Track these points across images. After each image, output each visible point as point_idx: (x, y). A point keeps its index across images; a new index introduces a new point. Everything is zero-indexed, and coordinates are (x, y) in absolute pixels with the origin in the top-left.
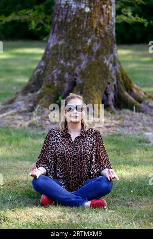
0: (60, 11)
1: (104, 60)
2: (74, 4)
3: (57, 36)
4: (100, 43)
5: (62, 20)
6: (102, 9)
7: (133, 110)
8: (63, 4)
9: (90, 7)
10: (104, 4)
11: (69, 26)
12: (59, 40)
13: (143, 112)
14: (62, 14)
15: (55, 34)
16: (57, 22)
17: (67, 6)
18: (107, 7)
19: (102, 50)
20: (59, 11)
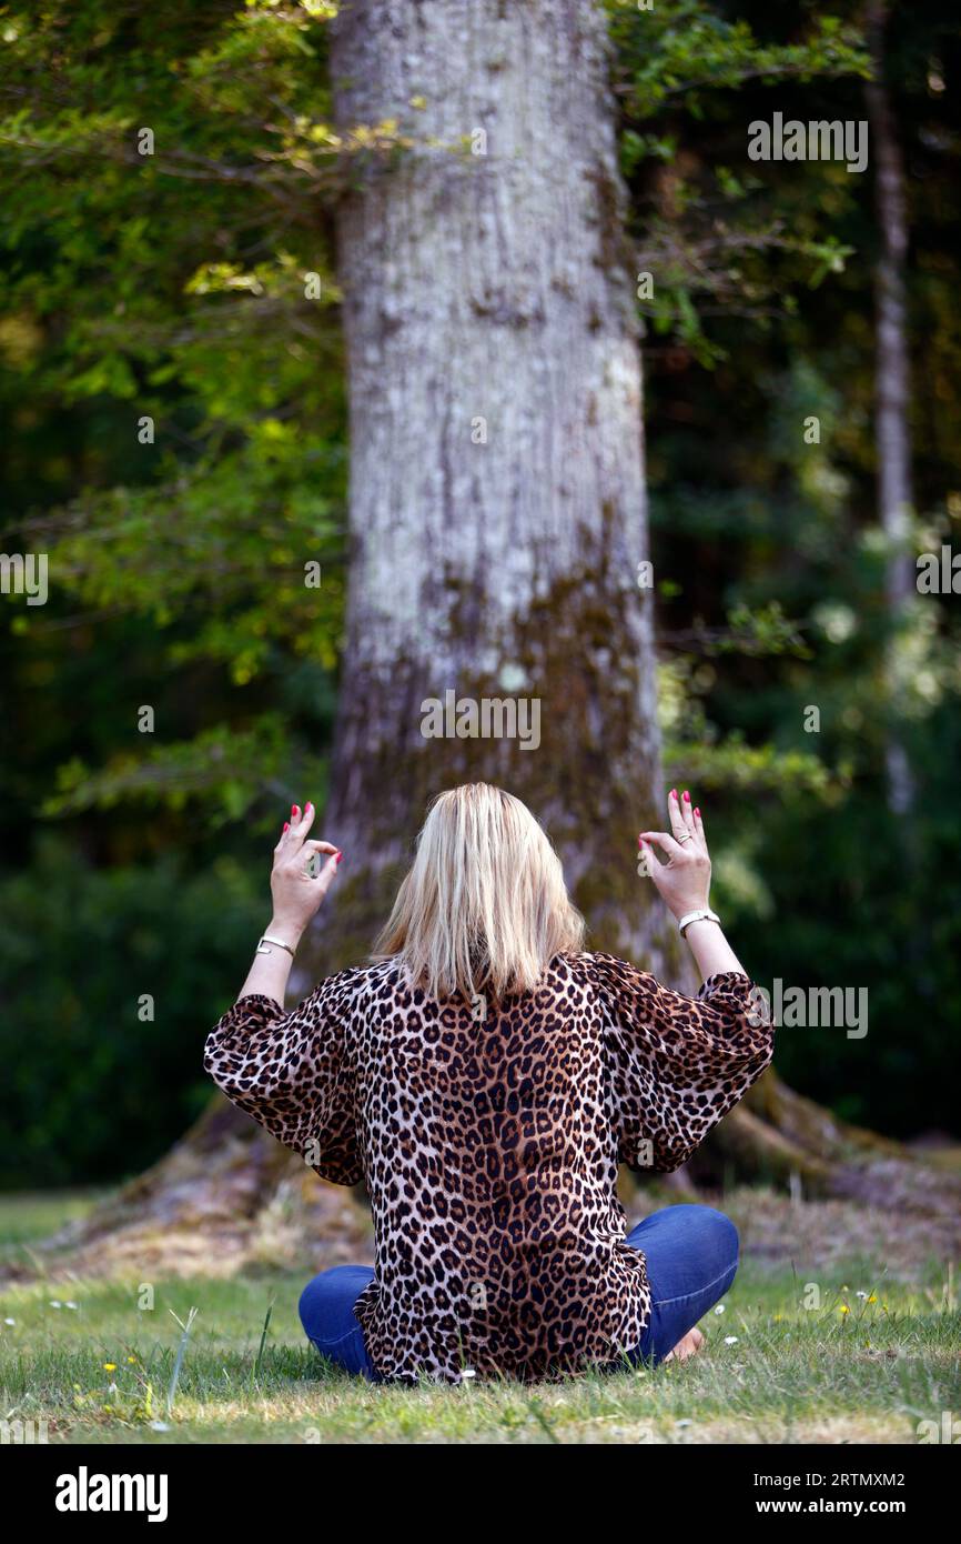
0: (374, 701)
1: (617, 930)
2: (443, 656)
3: (361, 827)
4: (590, 844)
5: (385, 746)
6: (590, 673)
7: (788, 1192)
8: (384, 665)
9: (527, 664)
10: (598, 645)
11: (420, 771)
12: (376, 846)
13: (843, 1196)
14: (384, 715)
15: (351, 822)
16: (361, 758)
17: (406, 672)
18: (614, 663)
19: (605, 880)
20: (364, 702)
